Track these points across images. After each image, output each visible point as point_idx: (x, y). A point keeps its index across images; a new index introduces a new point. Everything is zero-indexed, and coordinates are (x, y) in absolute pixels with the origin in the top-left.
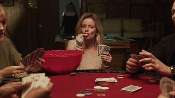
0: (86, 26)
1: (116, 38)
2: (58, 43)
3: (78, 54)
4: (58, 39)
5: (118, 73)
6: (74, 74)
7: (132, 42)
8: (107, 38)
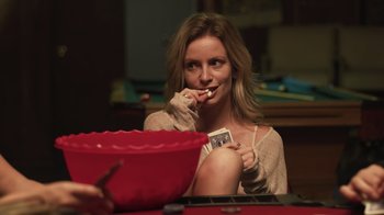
0: (198, 64)
1: (314, 90)
2: (120, 106)
3: (188, 143)
4: (120, 93)
5: (320, 205)
6: (176, 208)
7: (366, 105)
8: (286, 91)
